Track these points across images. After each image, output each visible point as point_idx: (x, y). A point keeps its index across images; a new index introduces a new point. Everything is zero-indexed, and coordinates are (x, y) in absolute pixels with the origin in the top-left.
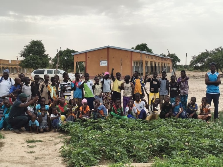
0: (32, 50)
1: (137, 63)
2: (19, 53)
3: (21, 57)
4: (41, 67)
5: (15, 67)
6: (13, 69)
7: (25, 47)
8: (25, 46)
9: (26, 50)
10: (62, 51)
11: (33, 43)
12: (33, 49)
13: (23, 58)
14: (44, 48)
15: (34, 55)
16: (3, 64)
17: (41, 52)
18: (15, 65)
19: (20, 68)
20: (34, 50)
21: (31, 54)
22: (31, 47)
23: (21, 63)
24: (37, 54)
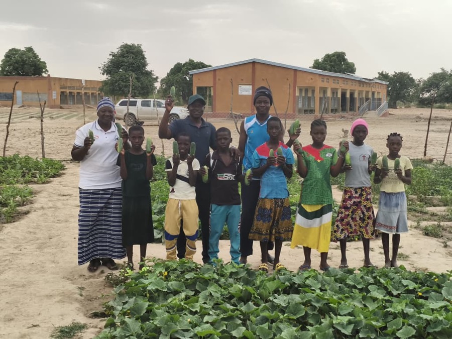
0: (123, 62)
1: (306, 91)
2: (99, 68)
3: (103, 74)
4: (139, 93)
5: (92, 94)
6: (89, 96)
7: (111, 57)
8: (110, 55)
9: (112, 61)
10: (181, 64)
11: (125, 50)
12: (125, 60)
13: (107, 77)
14: (146, 58)
15: (126, 72)
16: (70, 88)
17: (140, 66)
18: (93, 89)
19: (101, 95)
20: (126, 63)
21: (120, 70)
22: (120, 57)
23: (103, 86)
24: (131, 70)
